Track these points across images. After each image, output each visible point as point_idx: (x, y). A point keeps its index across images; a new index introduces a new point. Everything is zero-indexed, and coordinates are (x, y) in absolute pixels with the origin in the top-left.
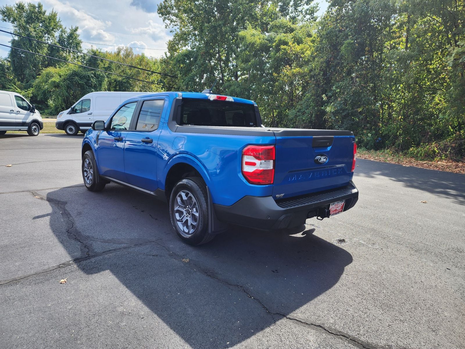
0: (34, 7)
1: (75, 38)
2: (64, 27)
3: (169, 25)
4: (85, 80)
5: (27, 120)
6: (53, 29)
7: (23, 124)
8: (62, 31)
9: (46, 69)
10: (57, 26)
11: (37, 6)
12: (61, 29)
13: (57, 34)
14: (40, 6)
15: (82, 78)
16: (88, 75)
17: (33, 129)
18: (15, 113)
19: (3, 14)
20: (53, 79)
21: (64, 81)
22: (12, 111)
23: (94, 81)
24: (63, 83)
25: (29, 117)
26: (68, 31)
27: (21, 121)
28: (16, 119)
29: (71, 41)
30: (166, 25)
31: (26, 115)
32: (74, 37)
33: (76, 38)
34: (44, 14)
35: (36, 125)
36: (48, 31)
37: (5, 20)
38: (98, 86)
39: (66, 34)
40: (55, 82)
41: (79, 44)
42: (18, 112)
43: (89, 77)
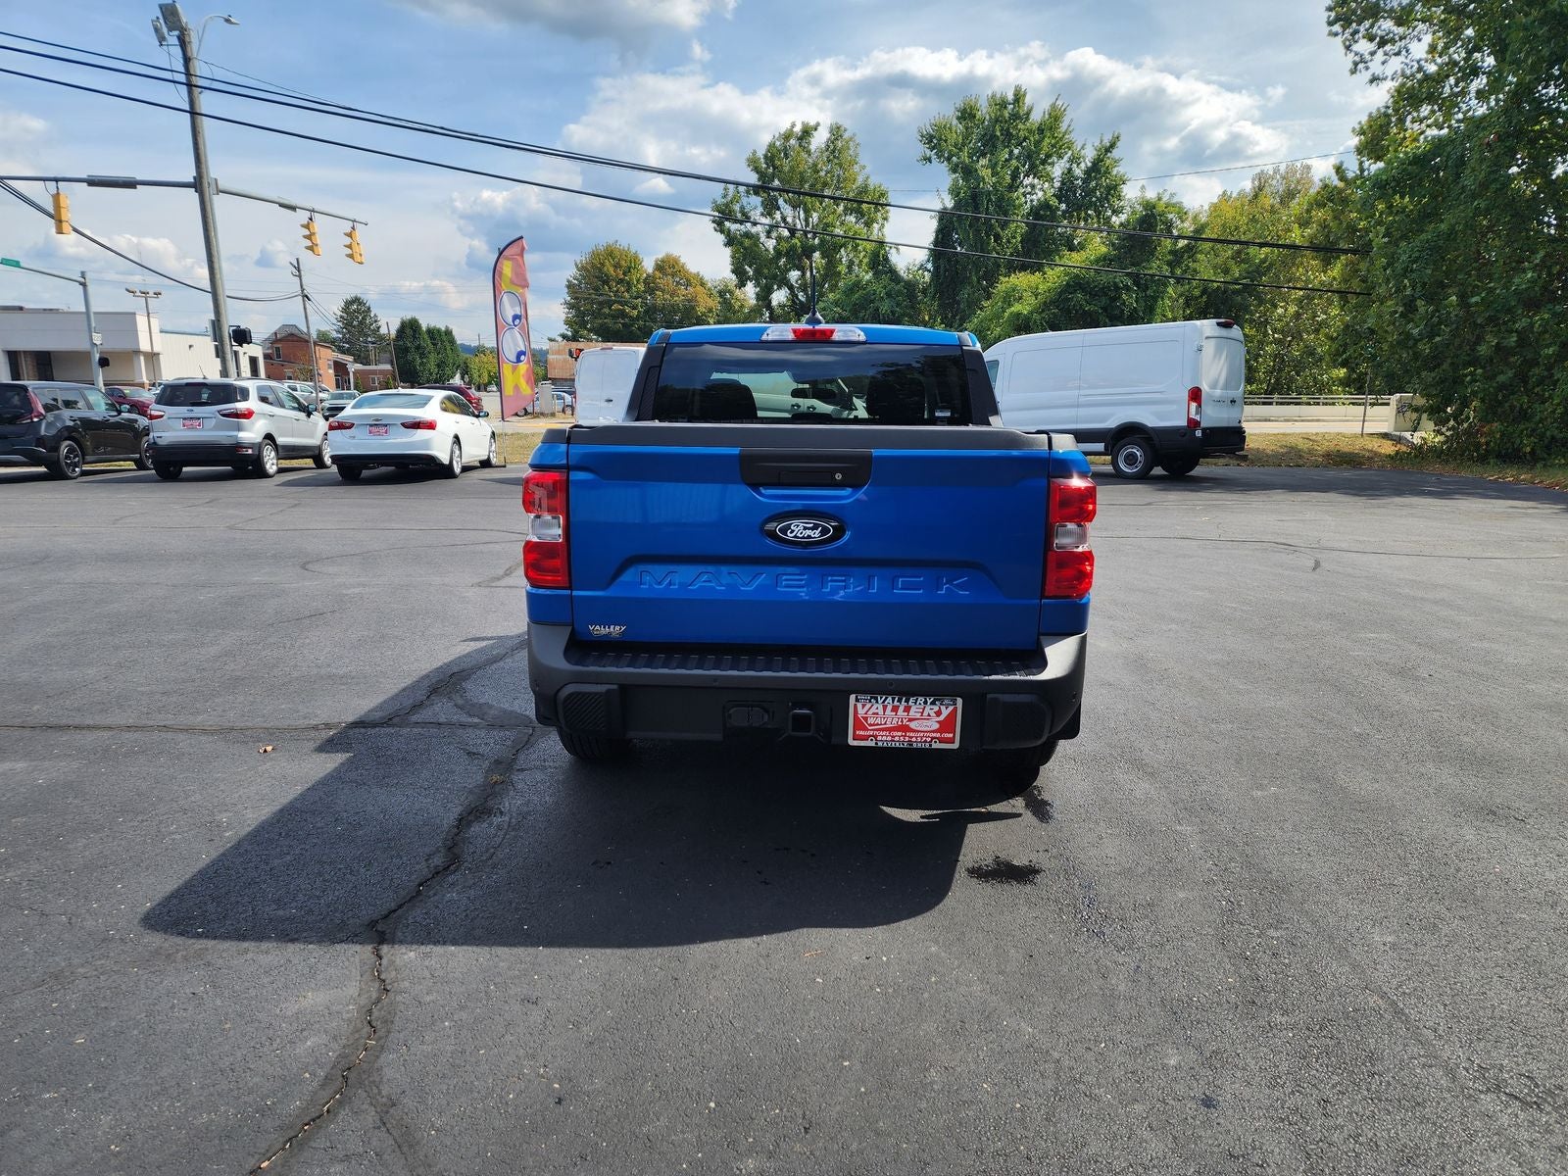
0: (1003, 104)
1: (1106, 172)
2: (1078, 146)
3: (1367, 57)
4: (1104, 301)
6: (1048, 156)
8: (1071, 161)
9: (1007, 279)
10: (1059, 147)
11: (1010, 97)
12: (1070, 153)
13: (1057, 170)
14: (1018, 98)
15: (1095, 295)
16: (1115, 283)
19: (928, 143)
20: (1017, 308)
21: (1043, 311)
23: (1130, 299)
24: (1038, 317)
26: (1089, 155)
29: (1093, 183)
30: (1357, 59)
32: (1103, 170)
33: (1108, 172)
34: (1027, 119)
36: (1035, 163)
37: (929, 160)
38: (1141, 314)
39: (1083, 166)
40: (1019, 314)
41: (1115, 187)
43: (1117, 287)
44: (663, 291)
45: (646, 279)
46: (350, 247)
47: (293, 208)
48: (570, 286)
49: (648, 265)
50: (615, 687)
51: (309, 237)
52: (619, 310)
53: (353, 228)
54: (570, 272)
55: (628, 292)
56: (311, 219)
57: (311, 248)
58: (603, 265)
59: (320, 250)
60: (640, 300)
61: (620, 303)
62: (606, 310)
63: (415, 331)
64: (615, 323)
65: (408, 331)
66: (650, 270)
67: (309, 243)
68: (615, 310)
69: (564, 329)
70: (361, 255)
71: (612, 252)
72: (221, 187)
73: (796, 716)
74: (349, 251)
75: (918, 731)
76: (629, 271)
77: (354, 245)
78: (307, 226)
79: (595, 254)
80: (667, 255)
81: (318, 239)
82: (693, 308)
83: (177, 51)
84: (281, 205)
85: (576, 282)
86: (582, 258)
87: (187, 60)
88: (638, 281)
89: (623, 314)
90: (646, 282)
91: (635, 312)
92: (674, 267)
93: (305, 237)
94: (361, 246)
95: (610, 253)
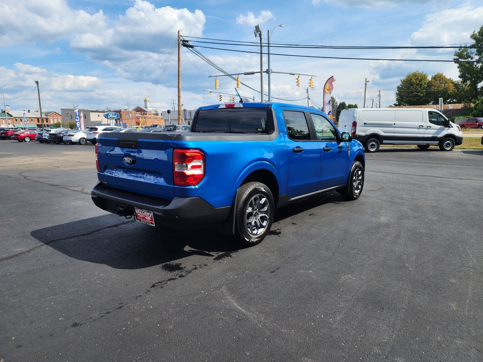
5: (439, 134)
7: (433, 139)
17: (445, 144)
18: (425, 129)
22: (421, 127)
25: (441, 132)
27: (431, 136)
28: (424, 134)
31: (438, 129)
35: (450, 140)
42: (429, 127)
44: (434, 86)
45: (428, 82)
46: (310, 83)
47: (294, 74)
48: (398, 88)
49: (429, 78)
50: (97, 196)
51: (297, 82)
52: (416, 94)
53: (312, 78)
54: (399, 84)
55: (420, 88)
56: (299, 77)
57: (297, 85)
58: (411, 79)
59: (300, 85)
60: (425, 90)
61: (416, 92)
62: (411, 95)
63: (343, 106)
64: (414, 99)
65: (341, 106)
66: (430, 80)
67: (297, 84)
68: (414, 94)
69: (396, 102)
70: (313, 85)
71: (415, 75)
72: (273, 71)
73: (120, 209)
74: (310, 85)
75: (147, 220)
76: (422, 81)
77: (312, 83)
78: (297, 79)
79: (408, 76)
80: (437, 74)
81: (300, 82)
82: (447, 91)
83: (259, 38)
84: (290, 74)
85: (401, 86)
86: (404, 78)
87: (261, 40)
88: (425, 84)
89: (417, 95)
90: (428, 84)
91: (422, 95)
92: (440, 77)
93: (296, 82)
94: (313, 83)
95: (414, 75)
